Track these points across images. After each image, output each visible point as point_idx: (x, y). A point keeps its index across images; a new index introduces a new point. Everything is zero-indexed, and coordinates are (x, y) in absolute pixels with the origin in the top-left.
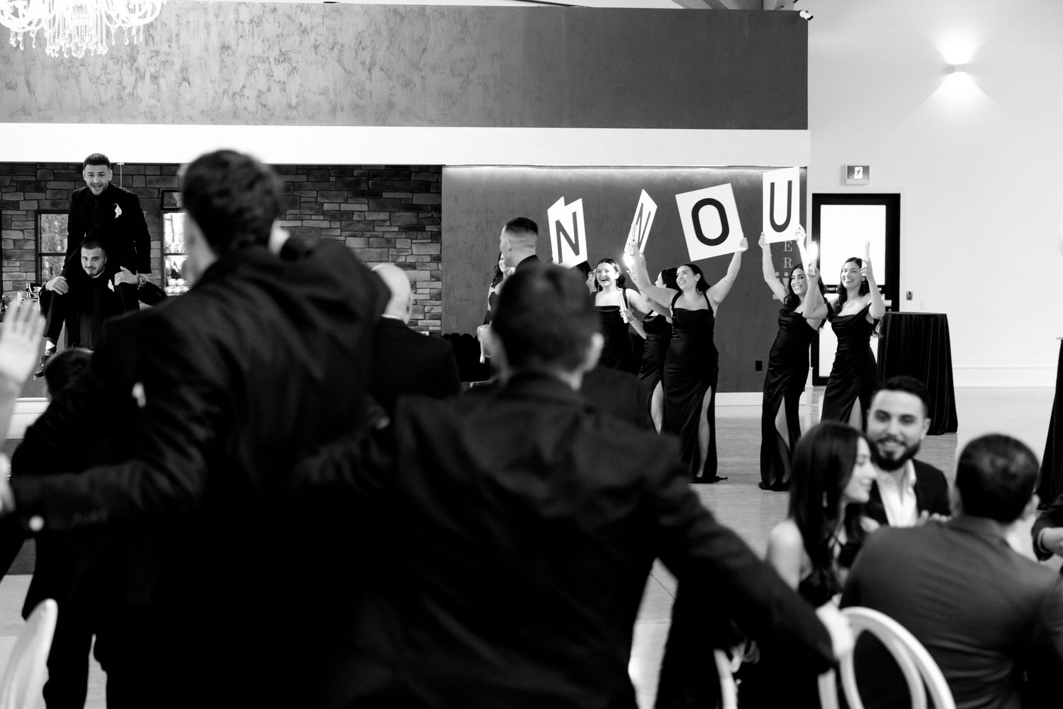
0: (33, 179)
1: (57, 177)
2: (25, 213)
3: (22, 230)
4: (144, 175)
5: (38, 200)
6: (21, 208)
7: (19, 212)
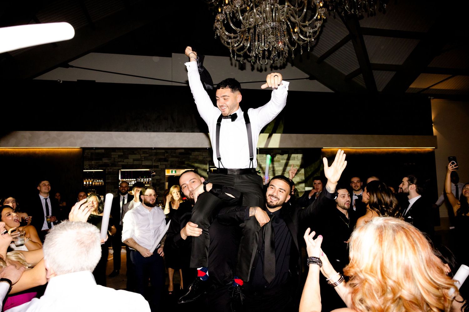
0: (164, 157)
1: (173, 157)
2: (161, 169)
3: (160, 176)
4: (202, 155)
5: (165, 165)
6: (159, 168)
7: (158, 169)
